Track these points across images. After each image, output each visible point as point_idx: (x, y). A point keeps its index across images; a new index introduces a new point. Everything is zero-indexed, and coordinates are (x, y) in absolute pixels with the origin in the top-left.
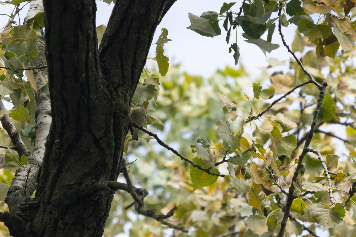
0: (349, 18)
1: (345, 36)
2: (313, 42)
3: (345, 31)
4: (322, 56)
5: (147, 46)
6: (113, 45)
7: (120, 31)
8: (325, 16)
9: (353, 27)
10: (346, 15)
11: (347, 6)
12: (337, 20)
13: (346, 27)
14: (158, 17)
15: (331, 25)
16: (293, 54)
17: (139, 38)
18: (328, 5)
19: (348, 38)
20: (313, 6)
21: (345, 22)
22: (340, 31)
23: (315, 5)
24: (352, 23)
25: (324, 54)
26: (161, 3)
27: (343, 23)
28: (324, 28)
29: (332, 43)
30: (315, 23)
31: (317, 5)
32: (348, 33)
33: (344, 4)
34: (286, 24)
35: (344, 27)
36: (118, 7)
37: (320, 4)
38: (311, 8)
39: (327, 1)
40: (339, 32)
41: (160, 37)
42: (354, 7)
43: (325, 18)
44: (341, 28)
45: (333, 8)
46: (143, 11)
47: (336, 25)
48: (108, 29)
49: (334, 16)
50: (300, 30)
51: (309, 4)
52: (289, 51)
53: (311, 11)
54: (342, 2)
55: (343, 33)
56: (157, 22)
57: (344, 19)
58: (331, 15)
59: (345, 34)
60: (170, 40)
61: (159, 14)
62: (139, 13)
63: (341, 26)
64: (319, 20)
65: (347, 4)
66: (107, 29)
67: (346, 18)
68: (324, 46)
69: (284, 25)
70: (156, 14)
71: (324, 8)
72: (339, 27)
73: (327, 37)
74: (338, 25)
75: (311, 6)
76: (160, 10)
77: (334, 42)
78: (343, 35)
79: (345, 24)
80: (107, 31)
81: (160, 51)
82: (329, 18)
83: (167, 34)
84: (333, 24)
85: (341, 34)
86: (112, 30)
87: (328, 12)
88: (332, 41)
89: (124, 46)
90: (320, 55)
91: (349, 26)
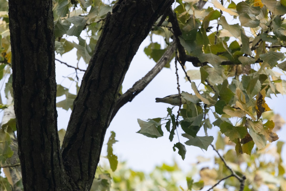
0: (261, 121)
1: (259, 136)
2: (233, 141)
3: (259, 131)
4: (241, 153)
5: (99, 147)
6: (72, 146)
7: (78, 134)
8: (242, 119)
9: (264, 128)
10: (258, 118)
11: (258, 111)
12: (251, 122)
13: (259, 129)
14: (108, 121)
15: (247, 127)
16: (217, 152)
17: (93, 140)
18: (243, 110)
19: (261, 138)
20: (232, 111)
21: (258, 124)
22: (254, 131)
23: (233, 110)
24: (264, 125)
25: (242, 151)
26: (109, 109)
27: (257, 125)
28: (241, 130)
29: (249, 141)
30: (234, 125)
31: (235, 109)
32: (261, 133)
33: (256, 109)
34: (210, 127)
35: (257, 128)
36: (74, 113)
37: (237, 109)
38: (230, 112)
39: (242, 107)
40: (254, 133)
41: (110, 138)
42: (265, 111)
43: (242, 121)
44: (255, 129)
45: (247, 112)
46: (95, 116)
47: (251, 127)
48: (68, 132)
49: (249, 119)
50: (222, 131)
51: (228, 109)
52: (214, 149)
53: (230, 115)
54: (255, 108)
55: (257, 134)
56: (107, 126)
57: (258, 122)
58: (246, 118)
59: (258, 134)
60: (117, 141)
61: (107, 119)
62: (91, 118)
63: (255, 128)
64: (237, 123)
65: (259, 109)
66: (66, 132)
67: (259, 120)
68: (242, 145)
69: (209, 127)
70: (105, 119)
71: (240, 113)
72: (254, 128)
73: (244, 137)
74: (253, 127)
75: (230, 110)
76: (109, 115)
77: (250, 141)
78: (257, 135)
79: (259, 125)
80: (67, 134)
81: (110, 150)
82: (245, 121)
83: (115, 136)
84: (248, 125)
85: (256, 134)
86: (71, 133)
87: (244, 116)
88: (248, 140)
89: (82, 147)
90: (239, 152)
91: (261, 127)
